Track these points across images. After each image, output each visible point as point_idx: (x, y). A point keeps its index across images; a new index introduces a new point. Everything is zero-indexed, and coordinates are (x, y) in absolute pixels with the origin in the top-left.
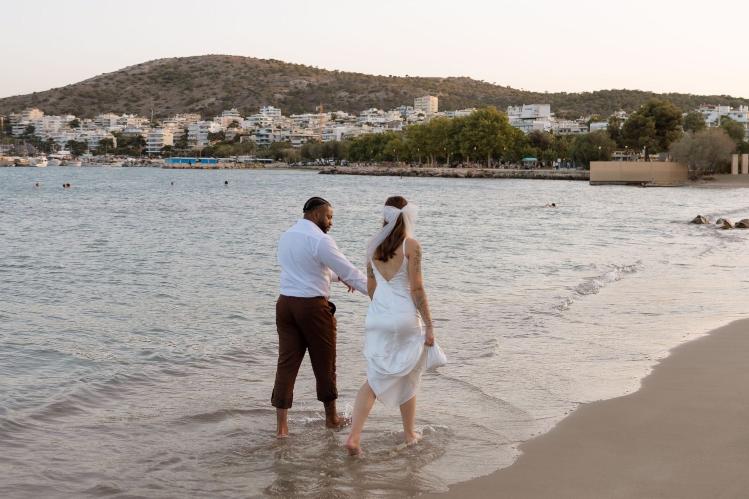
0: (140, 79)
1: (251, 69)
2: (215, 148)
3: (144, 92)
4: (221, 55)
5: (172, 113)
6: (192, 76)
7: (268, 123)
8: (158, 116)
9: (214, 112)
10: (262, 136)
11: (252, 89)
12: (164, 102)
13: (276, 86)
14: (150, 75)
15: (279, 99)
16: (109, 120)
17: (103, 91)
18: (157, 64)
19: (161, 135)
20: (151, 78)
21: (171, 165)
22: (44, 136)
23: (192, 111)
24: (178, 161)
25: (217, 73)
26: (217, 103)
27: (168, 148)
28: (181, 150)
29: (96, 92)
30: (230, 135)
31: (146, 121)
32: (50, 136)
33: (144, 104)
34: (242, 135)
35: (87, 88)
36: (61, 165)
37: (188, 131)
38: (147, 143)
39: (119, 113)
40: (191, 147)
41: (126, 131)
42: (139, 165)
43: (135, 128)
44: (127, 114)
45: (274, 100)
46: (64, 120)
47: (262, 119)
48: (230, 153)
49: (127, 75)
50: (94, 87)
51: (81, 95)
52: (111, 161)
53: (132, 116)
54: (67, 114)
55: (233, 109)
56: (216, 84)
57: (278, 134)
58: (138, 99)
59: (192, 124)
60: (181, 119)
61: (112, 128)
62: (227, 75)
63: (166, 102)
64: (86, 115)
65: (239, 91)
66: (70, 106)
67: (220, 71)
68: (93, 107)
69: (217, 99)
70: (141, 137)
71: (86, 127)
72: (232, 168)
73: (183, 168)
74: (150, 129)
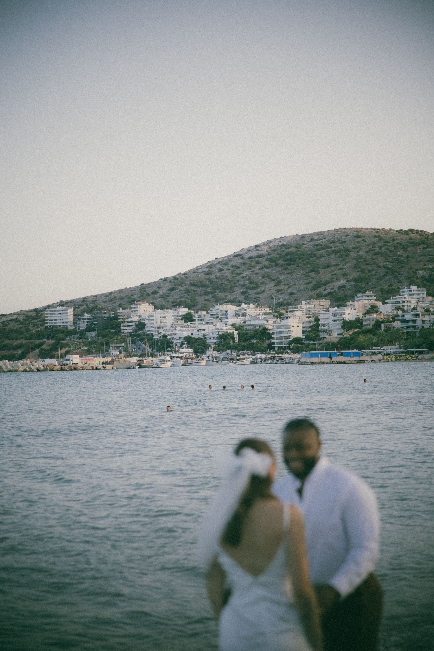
0: (258, 263)
1: (387, 242)
2: (352, 338)
3: (263, 277)
4: (351, 229)
5: (296, 300)
6: (318, 256)
7: (412, 307)
8: (280, 304)
9: (345, 296)
10: (408, 321)
11: (390, 266)
12: (286, 287)
13: (419, 262)
14: (269, 257)
15: (423, 277)
16: (227, 312)
17: (216, 278)
18: (277, 243)
19: (288, 326)
20: (270, 260)
21: (308, 360)
22: (157, 333)
23: (319, 296)
24: (316, 355)
25: (347, 250)
26: (348, 285)
27: (297, 340)
28: (312, 342)
29: (210, 280)
30: (368, 322)
31: (268, 310)
32: (163, 333)
33: (264, 291)
34: (382, 322)
35: (200, 276)
36: (183, 365)
37: (319, 320)
38: (273, 336)
39: (236, 302)
40: (324, 338)
41: (248, 323)
42: (269, 361)
43: (258, 319)
44: (245, 304)
45: (417, 278)
46: (176, 314)
47: (404, 302)
48: (372, 343)
49: (243, 258)
50: (207, 274)
51: (193, 285)
52: (238, 358)
53: (251, 305)
54: (179, 307)
55: (368, 292)
56: (346, 263)
57: (427, 318)
58: (257, 286)
59: (322, 312)
60: (308, 306)
61: (232, 320)
62: (358, 252)
63: (289, 287)
64: (199, 307)
65: (373, 270)
66: (181, 298)
67: (350, 247)
68: (207, 297)
69: (348, 281)
70: (265, 329)
71: (201, 320)
72: (380, 360)
73: (323, 363)
74: (275, 319)
